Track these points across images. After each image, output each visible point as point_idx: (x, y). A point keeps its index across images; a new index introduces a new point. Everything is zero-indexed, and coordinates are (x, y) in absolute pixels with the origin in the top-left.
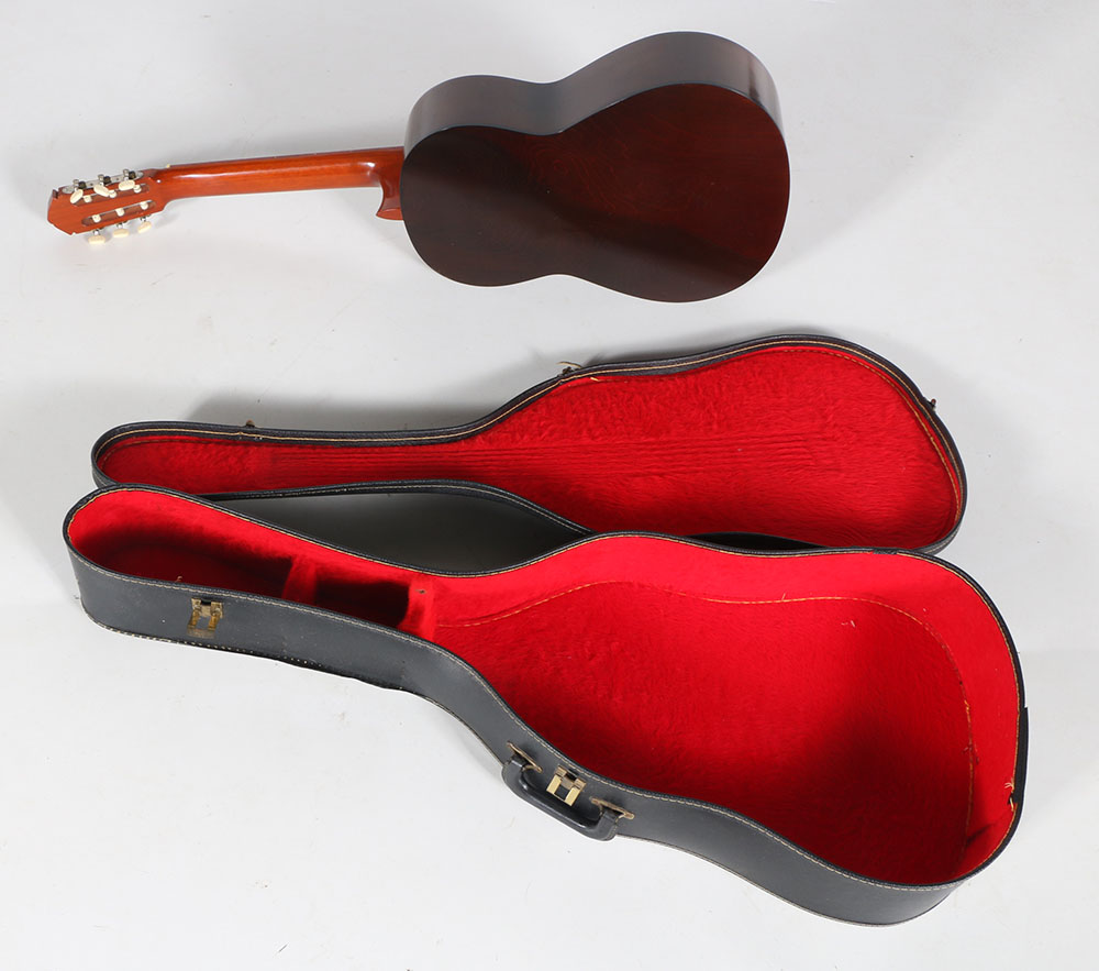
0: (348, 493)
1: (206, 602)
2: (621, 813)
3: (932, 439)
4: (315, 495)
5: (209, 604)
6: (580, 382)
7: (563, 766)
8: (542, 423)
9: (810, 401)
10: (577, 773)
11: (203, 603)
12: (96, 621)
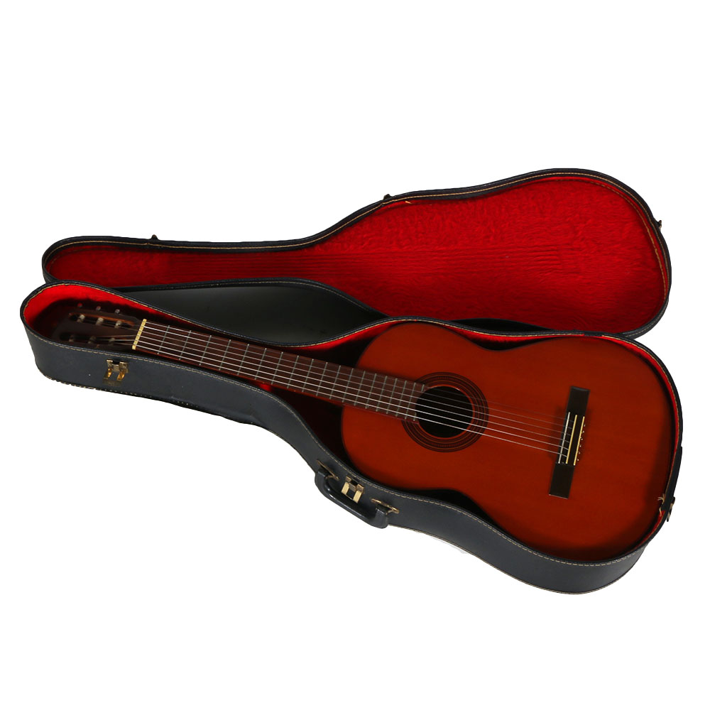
0: (219, 286)
1: (116, 362)
2: (389, 509)
3: (656, 250)
4: (196, 288)
5: (118, 363)
6: (397, 204)
7: (349, 475)
8: (365, 236)
9: (568, 220)
10: (357, 480)
11: (114, 363)
12: (45, 375)
